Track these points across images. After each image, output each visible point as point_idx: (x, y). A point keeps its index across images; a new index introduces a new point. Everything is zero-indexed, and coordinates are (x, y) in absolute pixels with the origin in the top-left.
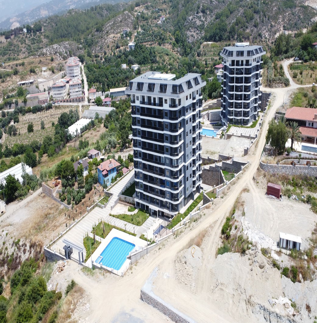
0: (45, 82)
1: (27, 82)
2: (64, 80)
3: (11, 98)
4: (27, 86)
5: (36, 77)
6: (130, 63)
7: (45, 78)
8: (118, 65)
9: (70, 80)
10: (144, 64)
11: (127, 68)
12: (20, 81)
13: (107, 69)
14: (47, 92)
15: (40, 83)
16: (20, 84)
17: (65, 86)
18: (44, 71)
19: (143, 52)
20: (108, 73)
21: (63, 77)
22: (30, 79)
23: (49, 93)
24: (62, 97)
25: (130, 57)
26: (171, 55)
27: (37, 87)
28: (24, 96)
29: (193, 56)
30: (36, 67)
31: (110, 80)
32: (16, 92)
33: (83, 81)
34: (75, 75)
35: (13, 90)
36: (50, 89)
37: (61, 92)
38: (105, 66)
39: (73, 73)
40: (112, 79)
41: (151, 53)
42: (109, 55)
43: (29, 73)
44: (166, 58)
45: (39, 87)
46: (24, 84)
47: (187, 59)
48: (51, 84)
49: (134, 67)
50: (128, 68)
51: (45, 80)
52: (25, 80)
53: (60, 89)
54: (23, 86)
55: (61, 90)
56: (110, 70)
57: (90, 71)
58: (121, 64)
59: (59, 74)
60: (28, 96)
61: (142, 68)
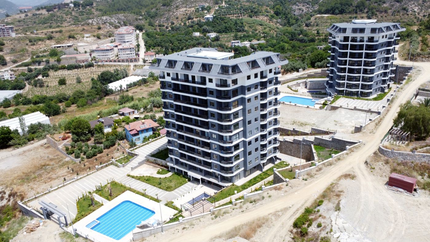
0: (86, 46)
1: (64, 45)
2: (114, 44)
3: (42, 58)
4: (63, 49)
5: (75, 41)
6: (205, 32)
7: (88, 43)
8: (188, 33)
9: (119, 45)
10: (226, 32)
11: (200, 36)
12: (55, 44)
13: (173, 36)
14: (88, 54)
15: (79, 47)
16: (55, 47)
17: (112, 49)
18: (87, 37)
19: (225, 23)
20: (173, 39)
21: (111, 42)
22: (67, 43)
23: (90, 55)
24: (109, 58)
25: (205, 27)
26: (266, 25)
27: (76, 50)
28: (57, 56)
29: (300, 26)
30: (77, 34)
31: (175, 45)
32: (48, 53)
33: (138, 46)
34: (126, 41)
35: (45, 51)
36: (93, 51)
37: (107, 54)
38: (170, 34)
39: (125, 39)
40: (179, 45)
41: (236, 23)
42: (178, 25)
43: (67, 38)
44: (260, 28)
45: (78, 50)
46: (60, 47)
47: (291, 29)
48: (94, 47)
49: (211, 35)
50: (202, 35)
51: (86, 44)
52: (62, 44)
53: (105, 52)
54: (59, 49)
55: (108, 53)
56: (176, 37)
57: (150, 37)
58: (192, 33)
59: (107, 39)
60: (64, 56)
61: (222, 36)
